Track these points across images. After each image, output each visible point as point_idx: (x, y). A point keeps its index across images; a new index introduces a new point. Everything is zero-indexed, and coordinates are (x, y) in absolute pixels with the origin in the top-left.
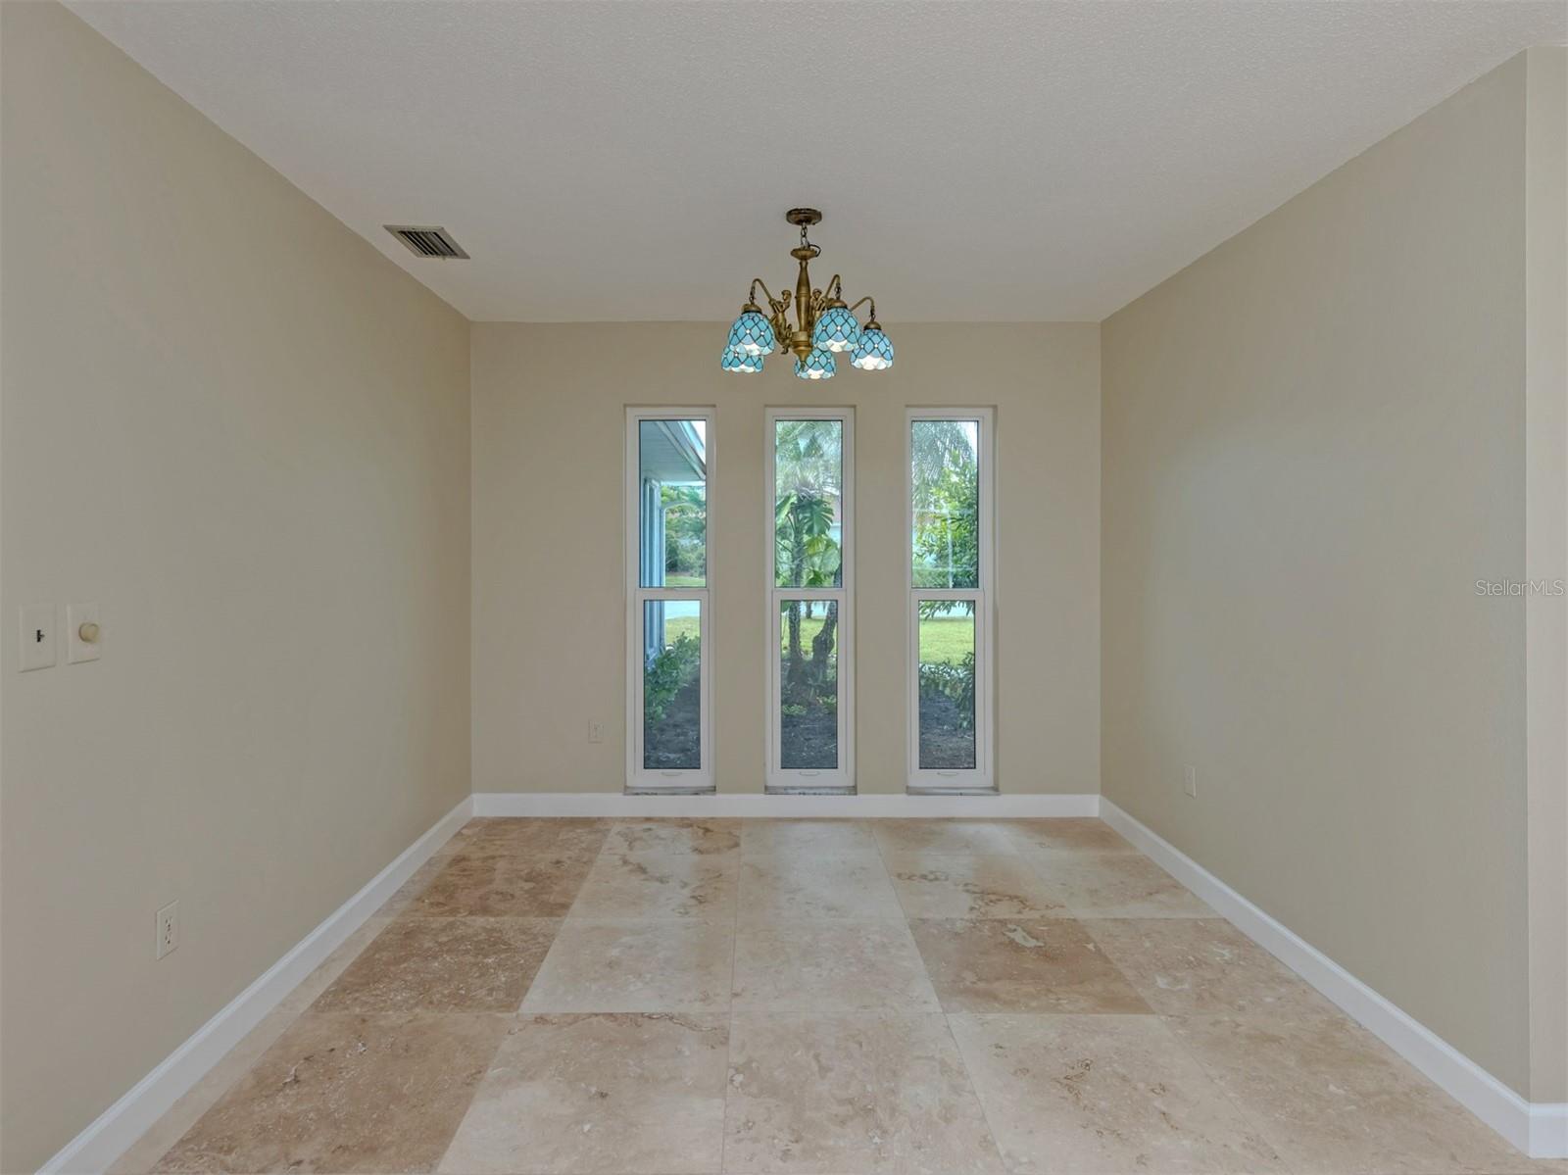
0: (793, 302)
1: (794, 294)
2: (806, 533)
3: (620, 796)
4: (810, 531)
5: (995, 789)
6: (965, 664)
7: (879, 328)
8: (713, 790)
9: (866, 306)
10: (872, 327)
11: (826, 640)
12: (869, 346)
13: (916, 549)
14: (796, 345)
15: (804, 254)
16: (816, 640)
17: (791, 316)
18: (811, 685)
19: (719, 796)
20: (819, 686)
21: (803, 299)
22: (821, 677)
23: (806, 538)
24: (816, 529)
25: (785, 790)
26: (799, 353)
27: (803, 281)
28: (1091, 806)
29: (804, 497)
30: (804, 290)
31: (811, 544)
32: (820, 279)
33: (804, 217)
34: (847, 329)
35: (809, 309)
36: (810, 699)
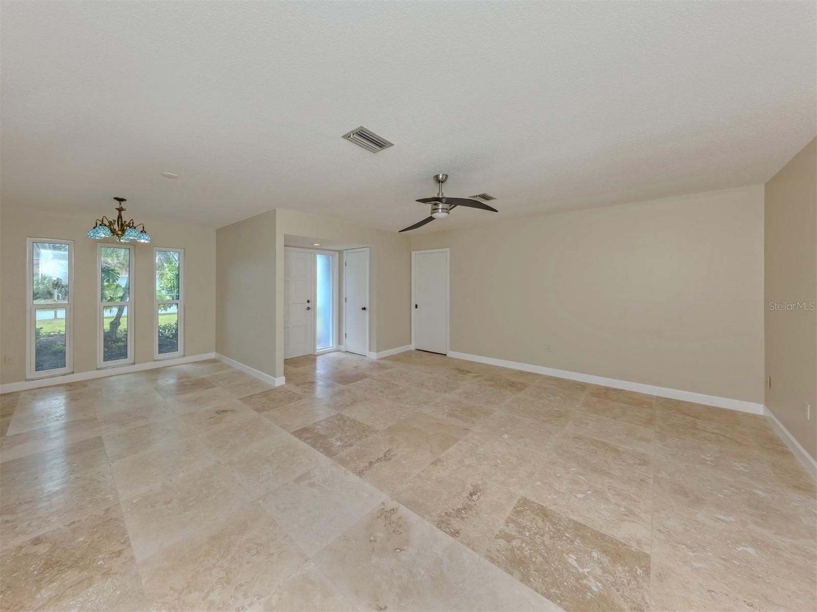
0: (116, 223)
1: (117, 220)
2: (106, 282)
3: (24, 382)
4: (108, 281)
5: (184, 356)
6: (176, 324)
7: (145, 232)
8: (73, 373)
9: (142, 226)
10: (143, 231)
11: (116, 323)
12: (142, 237)
13: (158, 288)
14: (117, 235)
15: (120, 210)
16: (112, 323)
17: (116, 227)
18: (109, 340)
19: (75, 374)
20: (113, 340)
21: (120, 222)
22: (114, 337)
23: (106, 284)
24: (111, 280)
25: (106, 368)
26: (119, 237)
27: (120, 217)
28: (212, 355)
29: (105, 268)
30: (120, 220)
31: (108, 286)
32: (126, 218)
33: (121, 200)
34: (136, 234)
35: (122, 225)
36: (109, 346)
